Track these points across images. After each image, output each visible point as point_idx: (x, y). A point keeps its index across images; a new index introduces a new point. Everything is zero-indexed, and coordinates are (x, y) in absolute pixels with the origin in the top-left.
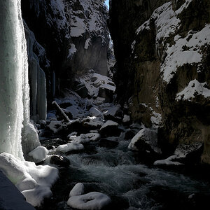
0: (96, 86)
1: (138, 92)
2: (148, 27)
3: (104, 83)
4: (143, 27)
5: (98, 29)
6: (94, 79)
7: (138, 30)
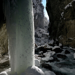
0: (40, 33)
1: (66, 33)
2: (71, 6)
3: (43, 32)
4: (68, 6)
5: (40, 12)
6: (40, 31)
7: (66, 7)
